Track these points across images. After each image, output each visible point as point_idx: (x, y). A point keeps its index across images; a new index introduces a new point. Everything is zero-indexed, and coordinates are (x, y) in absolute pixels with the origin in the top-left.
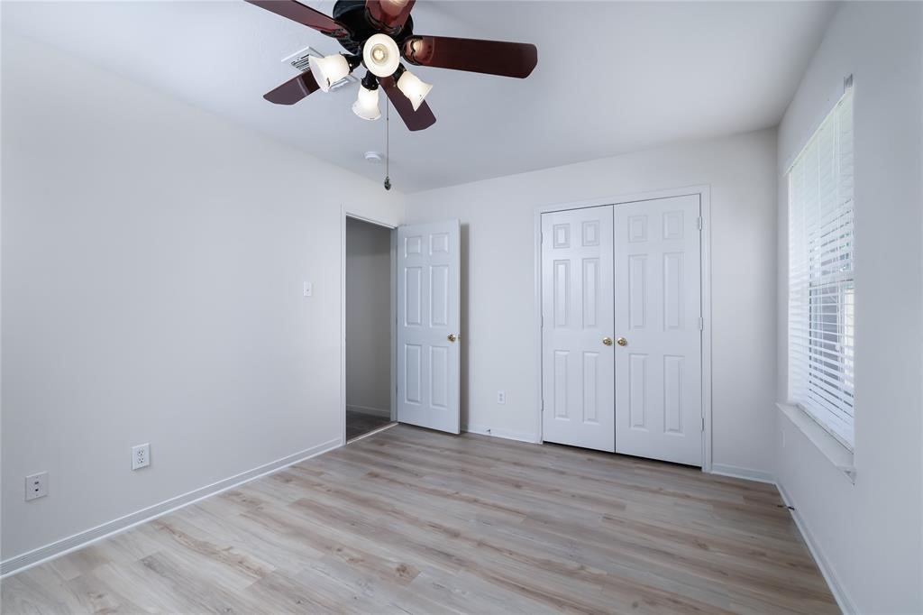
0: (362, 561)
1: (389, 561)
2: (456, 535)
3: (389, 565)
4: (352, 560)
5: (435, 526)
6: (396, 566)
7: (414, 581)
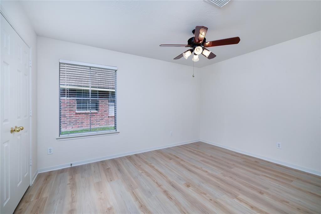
0: (202, 193)
1: (192, 190)
2: (165, 192)
3: (192, 189)
4: (205, 194)
5: (170, 198)
6: (191, 188)
7: (186, 182)
